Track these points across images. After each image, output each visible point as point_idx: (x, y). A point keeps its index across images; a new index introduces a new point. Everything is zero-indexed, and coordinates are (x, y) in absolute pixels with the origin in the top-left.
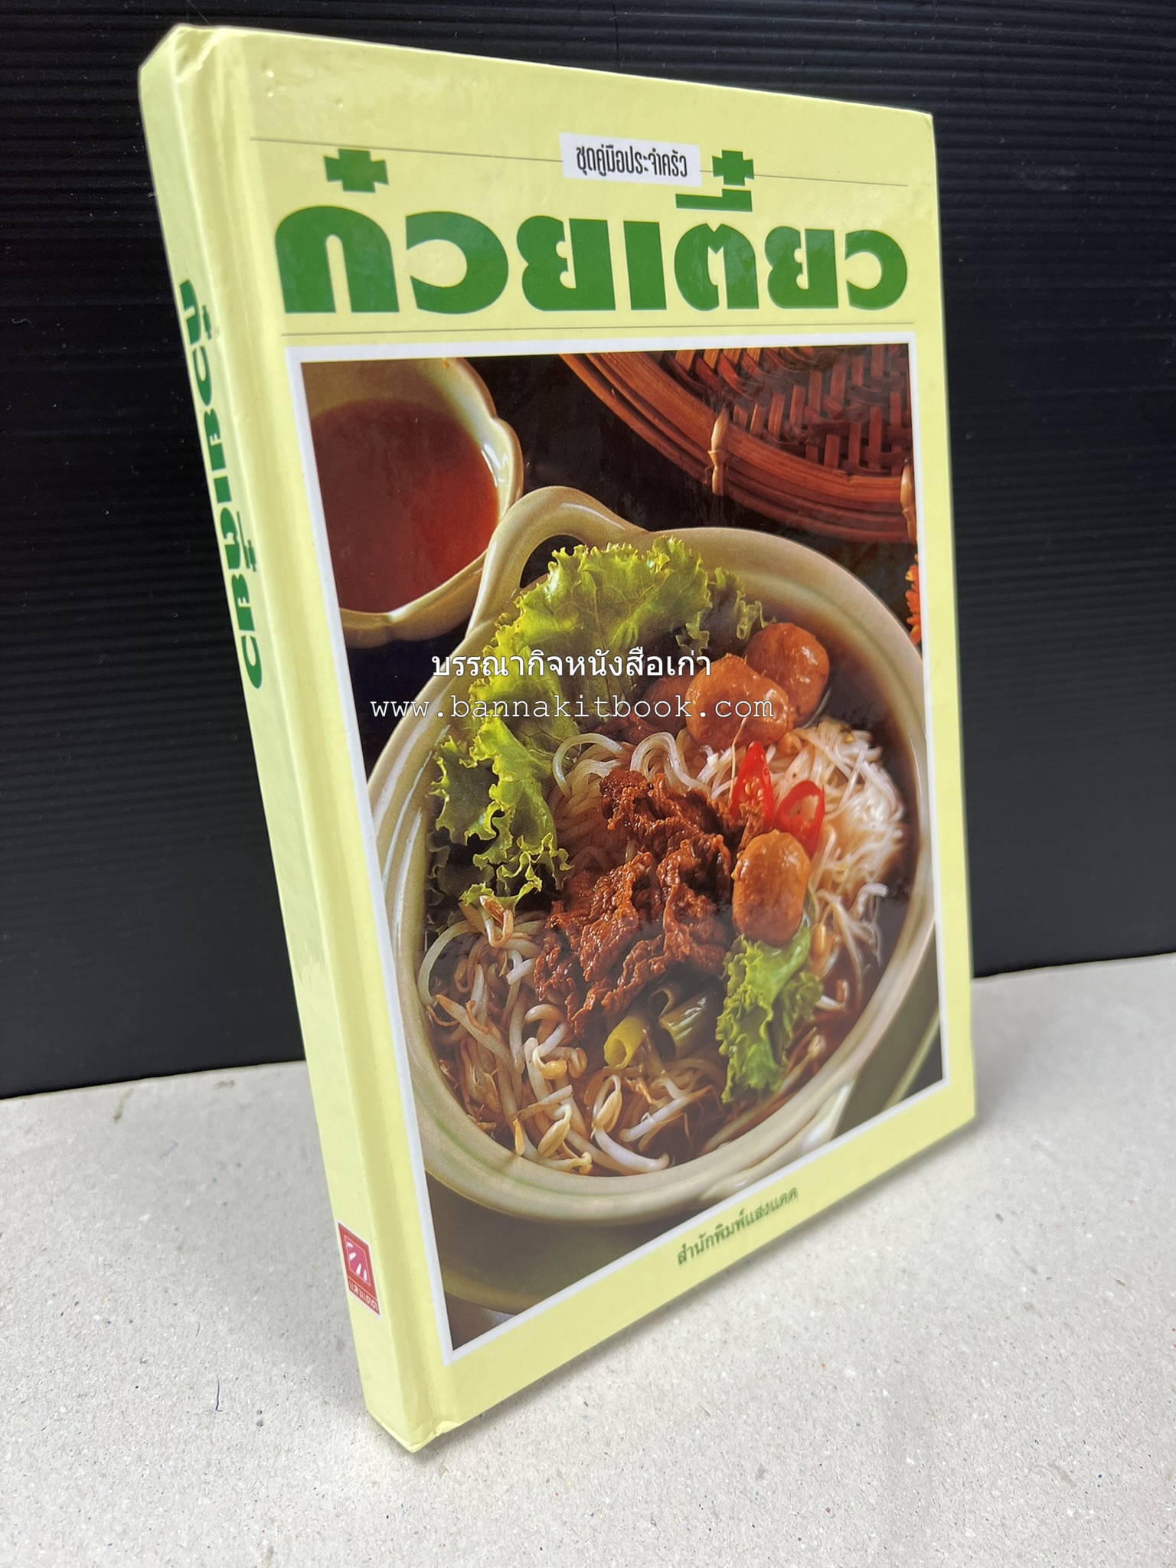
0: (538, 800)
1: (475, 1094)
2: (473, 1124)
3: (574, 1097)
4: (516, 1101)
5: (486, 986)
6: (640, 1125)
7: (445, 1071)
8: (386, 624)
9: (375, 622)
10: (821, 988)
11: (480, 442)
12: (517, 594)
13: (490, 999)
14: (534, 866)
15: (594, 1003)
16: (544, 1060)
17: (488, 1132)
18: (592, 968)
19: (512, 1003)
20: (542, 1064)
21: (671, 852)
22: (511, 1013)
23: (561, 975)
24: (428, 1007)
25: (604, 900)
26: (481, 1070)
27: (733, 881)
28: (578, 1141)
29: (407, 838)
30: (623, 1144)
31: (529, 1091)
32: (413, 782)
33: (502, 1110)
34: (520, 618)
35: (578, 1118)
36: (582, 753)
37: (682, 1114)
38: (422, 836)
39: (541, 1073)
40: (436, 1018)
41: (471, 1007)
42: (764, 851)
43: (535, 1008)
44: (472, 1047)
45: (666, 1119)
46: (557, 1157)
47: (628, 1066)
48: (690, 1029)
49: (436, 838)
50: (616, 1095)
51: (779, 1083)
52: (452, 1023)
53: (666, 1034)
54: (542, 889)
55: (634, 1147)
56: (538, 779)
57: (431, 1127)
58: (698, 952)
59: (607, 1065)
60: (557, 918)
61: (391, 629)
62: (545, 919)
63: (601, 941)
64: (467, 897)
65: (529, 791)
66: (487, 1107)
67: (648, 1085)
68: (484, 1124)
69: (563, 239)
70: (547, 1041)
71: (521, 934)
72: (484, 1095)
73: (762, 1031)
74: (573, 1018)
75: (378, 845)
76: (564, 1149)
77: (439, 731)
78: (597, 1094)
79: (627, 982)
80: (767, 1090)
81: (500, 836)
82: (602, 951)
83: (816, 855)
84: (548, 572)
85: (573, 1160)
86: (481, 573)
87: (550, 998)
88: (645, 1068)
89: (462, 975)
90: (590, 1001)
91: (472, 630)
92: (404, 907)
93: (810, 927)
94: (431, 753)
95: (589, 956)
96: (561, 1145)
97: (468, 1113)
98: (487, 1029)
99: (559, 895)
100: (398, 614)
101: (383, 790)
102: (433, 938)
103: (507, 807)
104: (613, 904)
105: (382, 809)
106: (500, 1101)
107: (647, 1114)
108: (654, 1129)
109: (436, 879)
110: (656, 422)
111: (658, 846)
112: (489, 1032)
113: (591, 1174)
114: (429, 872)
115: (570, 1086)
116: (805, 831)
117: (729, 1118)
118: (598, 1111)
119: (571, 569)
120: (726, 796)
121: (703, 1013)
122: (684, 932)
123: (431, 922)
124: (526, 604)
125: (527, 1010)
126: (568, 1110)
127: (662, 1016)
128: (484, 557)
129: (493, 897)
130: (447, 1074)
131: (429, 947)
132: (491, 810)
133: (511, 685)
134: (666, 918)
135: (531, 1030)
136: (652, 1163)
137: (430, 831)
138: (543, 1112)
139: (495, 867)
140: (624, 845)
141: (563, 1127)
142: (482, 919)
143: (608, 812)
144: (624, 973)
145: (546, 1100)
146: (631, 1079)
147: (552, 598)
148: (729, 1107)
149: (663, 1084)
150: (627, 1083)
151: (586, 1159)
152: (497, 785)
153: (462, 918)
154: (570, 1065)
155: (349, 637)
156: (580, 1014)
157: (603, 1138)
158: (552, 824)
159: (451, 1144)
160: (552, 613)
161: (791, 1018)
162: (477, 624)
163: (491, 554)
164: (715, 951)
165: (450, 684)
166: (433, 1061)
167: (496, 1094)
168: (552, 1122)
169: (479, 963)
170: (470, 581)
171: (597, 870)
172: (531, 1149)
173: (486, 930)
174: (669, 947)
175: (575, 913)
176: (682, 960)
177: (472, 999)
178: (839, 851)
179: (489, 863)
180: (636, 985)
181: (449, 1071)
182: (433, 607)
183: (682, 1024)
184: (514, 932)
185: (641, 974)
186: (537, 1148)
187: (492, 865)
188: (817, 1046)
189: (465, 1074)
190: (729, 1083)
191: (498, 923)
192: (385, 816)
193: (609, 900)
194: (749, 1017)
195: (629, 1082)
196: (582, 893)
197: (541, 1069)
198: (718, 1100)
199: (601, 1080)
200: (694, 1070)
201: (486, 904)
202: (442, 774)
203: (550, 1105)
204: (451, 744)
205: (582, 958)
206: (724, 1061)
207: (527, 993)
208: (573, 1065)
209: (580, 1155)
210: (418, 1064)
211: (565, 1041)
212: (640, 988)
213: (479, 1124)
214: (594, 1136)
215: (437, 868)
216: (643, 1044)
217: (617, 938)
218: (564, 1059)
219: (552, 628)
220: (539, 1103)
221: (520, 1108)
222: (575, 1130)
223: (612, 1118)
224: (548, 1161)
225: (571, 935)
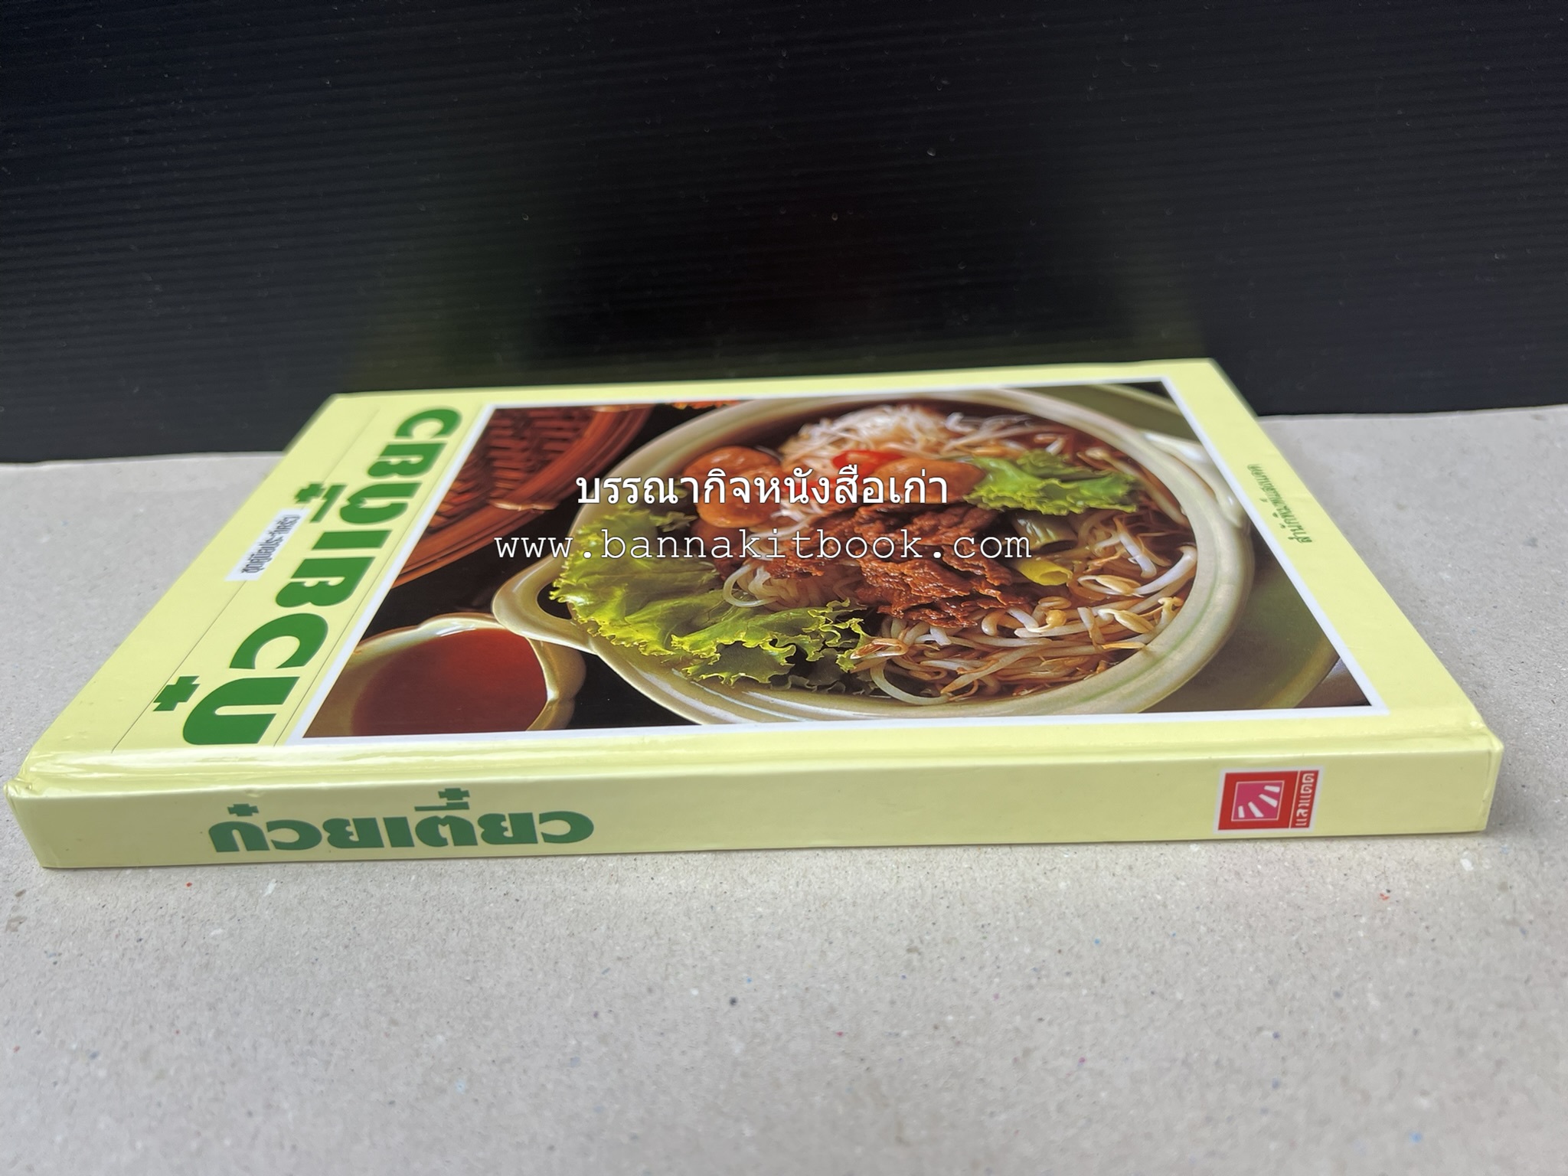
0: (772, 618)
1: (1063, 673)
2: (1096, 677)
3: (1093, 606)
4: (1082, 645)
5: (947, 660)
6: (1140, 564)
7: (1026, 692)
8: (557, 703)
9: (551, 710)
10: (1038, 451)
11: (433, 637)
12: (576, 622)
13: (962, 658)
14: (836, 622)
15: (995, 590)
16: (1043, 625)
17: (1108, 667)
18: (957, 590)
19: (971, 643)
20: (1047, 626)
22: (982, 645)
23: (956, 610)
24: (951, 699)
25: (891, 580)
26: (1036, 667)
28: (1143, 606)
29: (768, 702)
30: (1158, 576)
31: (1074, 637)
32: (714, 695)
33: (1087, 655)
34: (597, 621)
35: (1117, 605)
36: (741, 589)
37: (1138, 537)
38: (770, 693)
39: (1056, 628)
40: (965, 695)
41: (963, 670)
43: (983, 628)
44: (1009, 672)
45: (1141, 548)
46: (1156, 621)
47: (1073, 571)
48: (1048, 530)
49: (778, 683)
50: (1099, 579)
51: (1128, 476)
52: (976, 684)
53: (1047, 545)
54: (861, 618)
55: (1163, 569)
56: (752, 617)
57: (1087, 706)
58: (970, 523)
59: (1065, 584)
60: (895, 610)
61: (561, 701)
62: (893, 618)
63: (932, 583)
64: (846, 667)
65: (761, 622)
66: (1080, 666)
67: (1098, 558)
68: (1098, 669)
69: (303, 583)
70: (1023, 622)
71: (902, 634)
72: (1066, 667)
73: (1068, 486)
74: (1005, 604)
75: (766, 722)
76: (1152, 616)
77: (675, 676)
78: (1095, 591)
79: (982, 568)
80: (1132, 484)
81: (796, 642)
82: (943, 583)
84: (566, 603)
85: (1164, 610)
86: (543, 642)
87: (978, 618)
88: (1079, 559)
89: (926, 675)
90: (992, 592)
91: (592, 650)
92: (837, 709)
93: (974, 458)
94: (693, 682)
95: (944, 591)
96: (1144, 617)
97: (1082, 679)
98: (992, 662)
99: (873, 608)
100: (552, 694)
101: (713, 715)
102: (878, 692)
103: (769, 636)
104: (897, 574)
105: (731, 716)
106: (1076, 656)
107: (1130, 560)
108: (1149, 556)
109: (818, 687)
110: (476, 538)
112: (996, 660)
113: (1185, 599)
114: (809, 690)
115: (1079, 609)
117: (1155, 509)
118: (1114, 591)
119: (569, 589)
121: (1035, 522)
123: (861, 692)
124: (587, 617)
125: (984, 634)
126: (1105, 611)
128: (531, 639)
129: (856, 650)
130: (1030, 691)
131: (888, 695)
132: (768, 648)
133: (655, 629)
135: (1007, 632)
136: (1187, 558)
137: (769, 688)
138: (1101, 628)
139: (825, 646)
141: (1123, 615)
142: (875, 658)
143: (805, 575)
144: (971, 570)
145: (1088, 625)
146: (1087, 569)
147: (589, 601)
148: (1142, 507)
149: (1101, 549)
150: (1091, 571)
151: (1166, 601)
152: (744, 642)
153: (868, 671)
154: (1055, 608)
155: (555, 726)
156: (1003, 600)
157: (1146, 589)
158: (801, 610)
159: (1113, 693)
160: (603, 602)
161: (1062, 469)
162: (589, 647)
163: (528, 634)
164: (973, 514)
165: (634, 666)
166: (1012, 700)
167: (1067, 658)
168: (1114, 622)
169: (919, 663)
170: (548, 649)
171: (859, 584)
172: (1140, 638)
173: (887, 657)
175: (895, 598)
177: (956, 669)
178: (907, 442)
179: (820, 651)
181: (1028, 689)
182: (558, 673)
183: (1041, 535)
184: (897, 638)
186: (1141, 634)
187: (822, 649)
188: (1097, 454)
189: (1036, 679)
190: (1117, 507)
191: (884, 648)
192: (739, 716)
193: (893, 577)
194: (1050, 494)
195: (1090, 569)
196: (878, 593)
197: (1052, 627)
198: (1132, 514)
199: (1081, 588)
200: (1093, 528)
201: (860, 655)
202: (717, 676)
203: (1095, 623)
204: (690, 670)
205: (944, 596)
206: (1091, 510)
207: (965, 633)
208: (1056, 606)
209: (1159, 605)
210: (1012, 711)
211: (1028, 610)
213: (1097, 672)
214: (1142, 595)
215: (808, 685)
216: (1052, 560)
217: (933, 573)
218: (1047, 611)
219: (616, 603)
220: (1089, 630)
221: (1090, 643)
222: (1130, 607)
223: (1126, 583)
224: (1159, 627)
225: (917, 602)
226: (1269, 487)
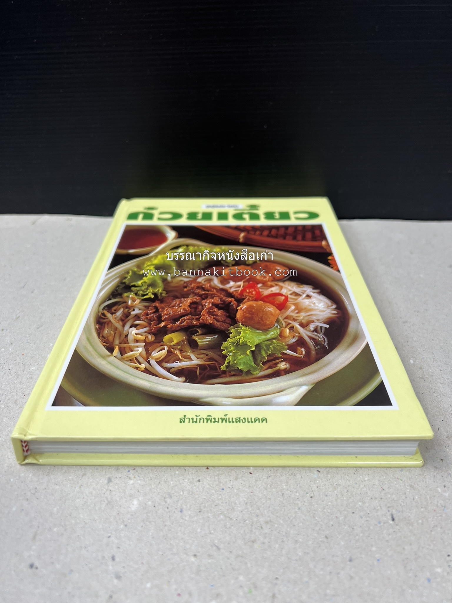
0: (159, 282)
1: (105, 335)
2: (100, 342)
3: (145, 347)
4: (120, 341)
5: (122, 313)
6: (173, 364)
7: (97, 327)
10: (286, 347)
13: (123, 315)
14: (152, 293)
15: (163, 326)
16: (136, 334)
17: (104, 346)
18: (166, 318)
19: (130, 318)
20: (135, 335)
21: (209, 299)
22: (129, 320)
23: (153, 316)
24: (100, 312)
25: (177, 304)
26: (110, 330)
27: (237, 310)
28: (141, 360)
30: (162, 367)
31: (126, 340)
32: (120, 273)
33: (113, 342)
35: (144, 353)
37: (196, 367)
38: (117, 282)
39: (133, 337)
41: (115, 316)
42: (255, 305)
43: (139, 321)
44: (110, 324)
45: (187, 366)
46: (130, 361)
47: (173, 345)
48: (207, 343)
50: (164, 351)
51: (257, 372)
52: (106, 317)
53: (195, 341)
54: (153, 298)
55: (168, 370)
56: (161, 278)
57: (84, 337)
58: (216, 323)
59: (163, 342)
60: (157, 304)
61: (128, 252)
62: (152, 303)
63: (172, 312)
64: (126, 294)
65: (157, 280)
68: (104, 343)
70: (140, 330)
72: (108, 336)
73: (248, 352)
74: (153, 327)
76: (134, 360)
77: (133, 267)
78: (155, 349)
79: (180, 323)
80: (249, 372)
81: (143, 286)
82: (172, 315)
83: (283, 310)
85: (136, 365)
87: (146, 320)
88: (181, 347)
89: (115, 308)
90: (162, 324)
93: (280, 328)
95: (166, 314)
96: (133, 358)
97: (99, 339)
99: (158, 300)
102: (110, 299)
103: (148, 281)
104: (181, 305)
106: (114, 339)
107: (178, 361)
108: (180, 367)
109: (117, 290)
111: (205, 297)
112: (118, 322)
114: (116, 288)
115: (144, 344)
116: (277, 304)
117: (224, 375)
118: (154, 354)
120: (237, 291)
121: (215, 340)
122: (211, 317)
123: (111, 297)
125: (135, 321)
126: (140, 350)
127: (194, 336)
129: (134, 296)
131: (107, 301)
132: (142, 281)
134: (203, 312)
135: (134, 325)
136: (175, 378)
138: (129, 347)
139: (138, 291)
140: (189, 294)
141: (137, 354)
143: (186, 287)
144: (180, 321)
145: (132, 344)
146: (173, 349)
148: (224, 372)
149: (189, 355)
150: (171, 350)
151: (143, 366)
152: (147, 277)
153: (122, 298)
154: (146, 338)
156: (157, 327)
157: (153, 362)
158: (162, 286)
159: (89, 345)
161: (266, 353)
164: (225, 325)
166: (95, 324)
167: (113, 337)
168: (132, 351)
171: (176, 297)
172: (119, 356)
173: (128, 302)
174: (202, 319)
175: (164, 304)
176: (208, 324)
177: (116, 314)
178: (297, 311)
179: (136, 290)
180: (184, 325)
181: (99, 328)
183: (204, 340)
185: (187, 323)
186: (122, 356)
188: (283, 365)
189: (104, 329)
190: (226, 364)
191: (134, 301)
193: (179, 304)
194: (241, 347)
195: (172, 349)
196: (168, 301)
197: (134, 336)
198: (218, 369)
199: (159, 346)
200: (207, 355)
201: (132, 297)
202: (130, 273)
203: (133, 346)
204: (135, 269)
205: (163, 314)
206: (225, 357)
207: (137, 317)
208: (148, 338)
209: (140, 364)
210: (89, 323)
211: (148, 332)
212: (185, 326)
213: (102, 343)
214: (149, 360)
215: (119, 288)
216: (183, 341)
217: (179, 313)
218: (145, 336)
220: (129, 344)
221: (120, 343)
222: (141, 356)
223: (160, 358)
224: (125, 362)
225: (160, 308)
226: (238, 420)
